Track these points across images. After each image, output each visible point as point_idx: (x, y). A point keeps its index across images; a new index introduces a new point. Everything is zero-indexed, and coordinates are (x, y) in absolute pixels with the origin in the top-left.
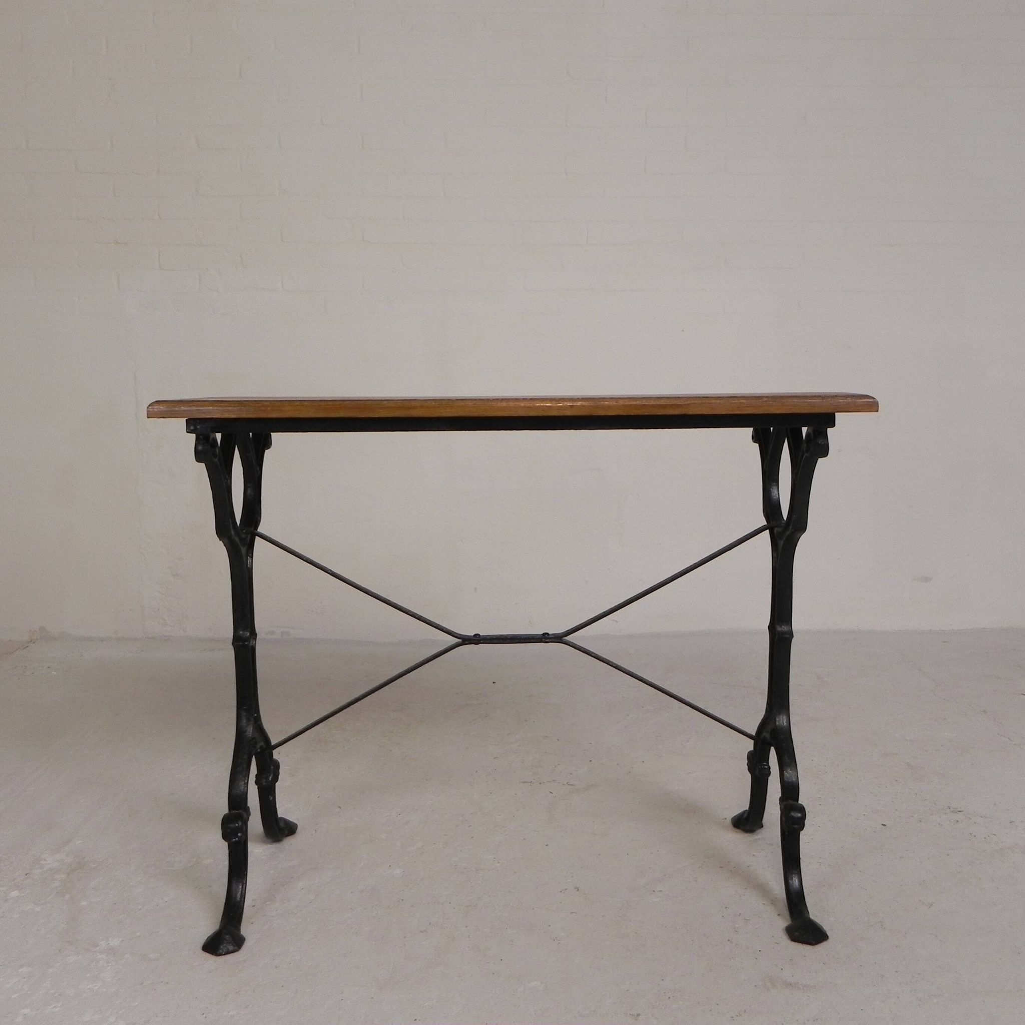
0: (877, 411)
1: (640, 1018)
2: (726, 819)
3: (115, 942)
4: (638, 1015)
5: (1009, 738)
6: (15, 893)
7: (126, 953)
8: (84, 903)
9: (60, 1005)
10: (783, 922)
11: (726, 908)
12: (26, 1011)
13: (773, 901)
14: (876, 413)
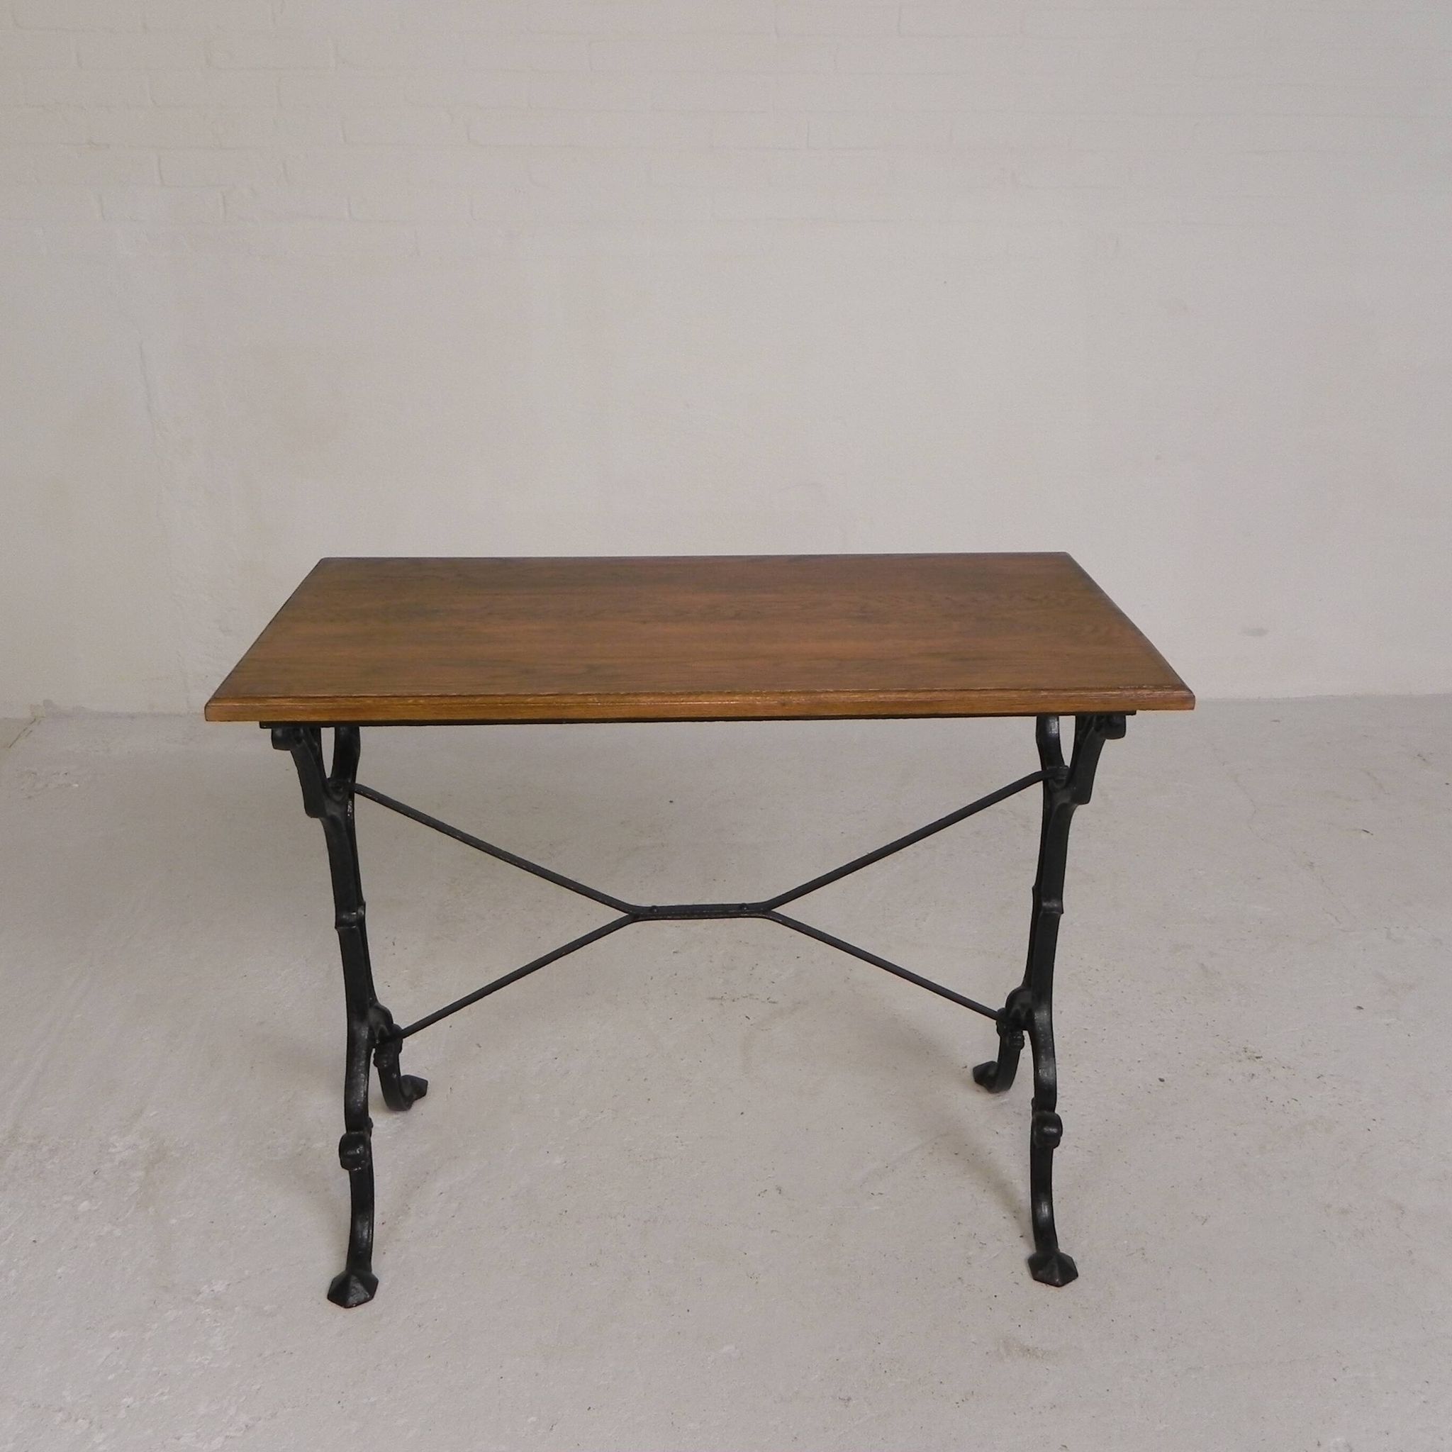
0: (1193, 709)
1: (851, 1404)
2: (966, 1067)
3: (219, 1287)
4: (849, 1399)
5: (1336, 918)
6: (85, 1205)
7: (236, 1306)
8: (173, 1221)
9: (166, 1391)
10: (1025, 1249)
11: (959, 1223)
12: (128, 1400)
13: (1016, 1214)
14: (1191, 711)
